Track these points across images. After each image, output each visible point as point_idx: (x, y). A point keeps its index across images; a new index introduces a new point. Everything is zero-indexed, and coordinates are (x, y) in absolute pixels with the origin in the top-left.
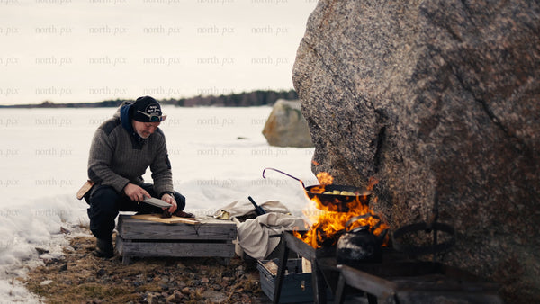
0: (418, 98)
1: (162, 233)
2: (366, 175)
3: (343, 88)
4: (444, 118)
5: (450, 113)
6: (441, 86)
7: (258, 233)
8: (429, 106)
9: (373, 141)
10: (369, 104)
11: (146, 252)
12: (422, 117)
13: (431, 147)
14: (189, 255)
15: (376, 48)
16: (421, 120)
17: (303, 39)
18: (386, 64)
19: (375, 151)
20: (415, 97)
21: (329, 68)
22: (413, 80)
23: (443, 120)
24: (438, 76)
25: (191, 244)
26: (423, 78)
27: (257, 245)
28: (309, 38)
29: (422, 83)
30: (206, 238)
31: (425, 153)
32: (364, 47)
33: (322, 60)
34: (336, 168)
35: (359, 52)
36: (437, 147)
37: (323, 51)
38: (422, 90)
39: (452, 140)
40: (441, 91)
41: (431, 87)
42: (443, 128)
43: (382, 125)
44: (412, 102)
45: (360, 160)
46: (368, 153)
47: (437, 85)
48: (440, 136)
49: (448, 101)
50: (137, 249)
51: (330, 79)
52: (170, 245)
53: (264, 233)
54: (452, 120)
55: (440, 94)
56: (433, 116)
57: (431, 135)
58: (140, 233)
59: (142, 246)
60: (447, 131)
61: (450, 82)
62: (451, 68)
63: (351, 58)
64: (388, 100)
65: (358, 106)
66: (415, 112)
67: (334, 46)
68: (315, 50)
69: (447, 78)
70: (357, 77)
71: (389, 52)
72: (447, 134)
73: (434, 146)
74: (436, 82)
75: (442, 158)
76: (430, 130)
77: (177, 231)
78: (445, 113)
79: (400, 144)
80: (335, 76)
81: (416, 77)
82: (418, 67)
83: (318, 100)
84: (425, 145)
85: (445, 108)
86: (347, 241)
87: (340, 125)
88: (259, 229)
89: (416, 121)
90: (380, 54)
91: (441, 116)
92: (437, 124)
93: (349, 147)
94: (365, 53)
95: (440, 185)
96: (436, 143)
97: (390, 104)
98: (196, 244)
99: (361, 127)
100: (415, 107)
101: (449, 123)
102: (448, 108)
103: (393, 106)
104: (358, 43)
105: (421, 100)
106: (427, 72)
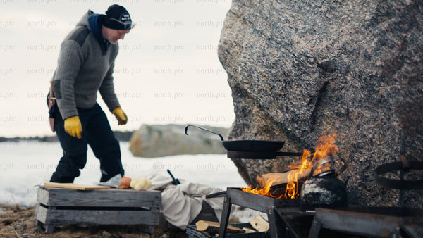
0: (379, 41)
1: (88, 200)
2: (299, 136)
3: (279, 49)
4: (409, 59)
5: (416, 53)
6: (406, 26)
7: (180, 201)
8: (392, 48)
9: (312, 98)
10: (312, 60)
11: (71, 219)
12: (385, 59)
13: (396, 88)
14: (114, 222)
15: (316, 6)
16: (385, 61)
17: (230, 11)
18: (329, 19)
19: (312, 110)
20: (376, 40)
21: (261, 32)
22: (372, 24)
23: (408, 61)
24: (403, 16)
25: (116, 212)
26: (384, 21)
27: (180, 213)
28: (237, 8)
29: (384, 26)
30: (132, 206)
31: (389, 95)
32: (300, 8)
33: (253, 27)
34: (261, 134)
35: (295, 14)
36: (402, 89)
37: (253, 19)
38: (385, 32)
39: (418, 80)
40: (406, 31)
41: (394, 28)
42: (409, 68)
43: (326, 80)
44: (373, 45)
45: (293, 121)
46: (304, 112)
47: (401, 26)
48: (405, 77)
49: (414, 41)
50: (62, 216)
51: (263, 42)
52: (95, 212)
53: (186, 201)
54: (418, 60)
55: (404, 35)
56: (397, 57)
57: (395, 76)
58: (65, 200)
59: (68, 213)
60: (413, 72)
61: (417, 21)
62: (418, 6)
63: (287, 21)
64: (336, 52)
65: (298, 64)
66: (377, 55)
67: (266, 12)
68: (244, 19)
69: (414, 17)
70: (295, 37)
71: (332, 8)
72: (412, 75)
73: (399, 87)
74: (400, 22)
75: (408, 99)
76: (394, 73)
77: (103, 198)
78: (410, 53)
79: (349, 95)
80: (269, 39)
81: (375, 21)
82: (378, 10)
83: (249, 64)
84: (389, 88)
85: (411, 48)
86: (314, 185)
87: (273, 88)
88: (182, 197)
89: (378, 63)
90: (321, 12)
91: (407, 57)
92: (402, 65)
93: (281, 109)
94: (303, 14)
95: (405, 128)
96: (401, 84)
97: (339, 55)
98: (121, 212)
99: (299, 86)
100: (376, 50)
101: (416, 63)
102: (414, 47)
103: (343, 56)
104: (293, 6)
105: (383, 43)
106: (388, 15)
